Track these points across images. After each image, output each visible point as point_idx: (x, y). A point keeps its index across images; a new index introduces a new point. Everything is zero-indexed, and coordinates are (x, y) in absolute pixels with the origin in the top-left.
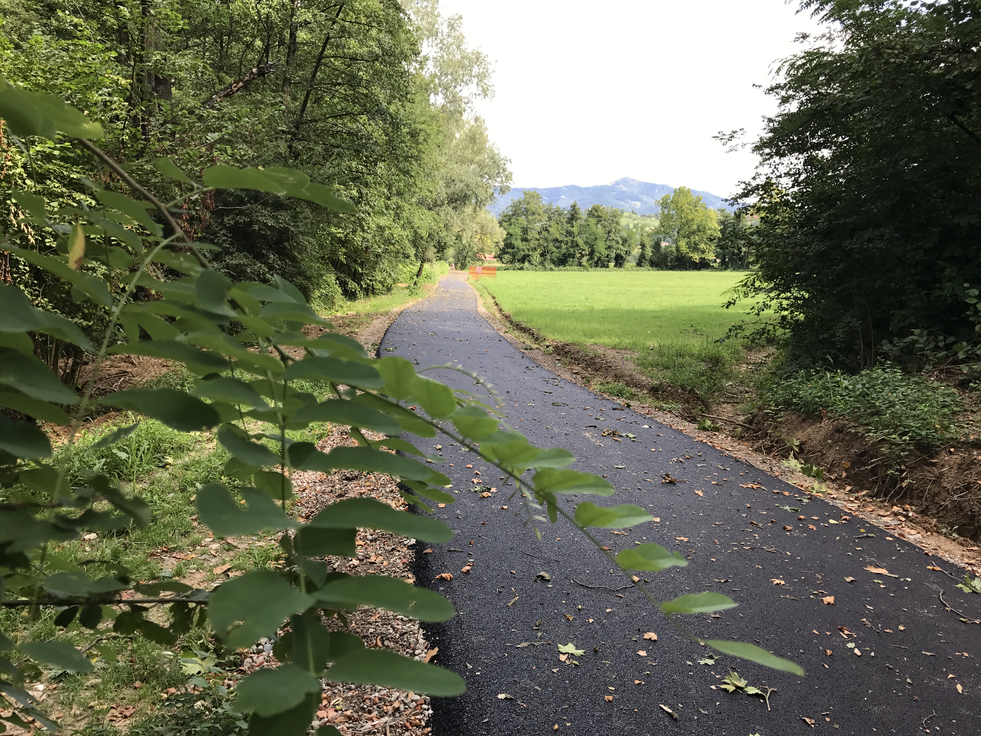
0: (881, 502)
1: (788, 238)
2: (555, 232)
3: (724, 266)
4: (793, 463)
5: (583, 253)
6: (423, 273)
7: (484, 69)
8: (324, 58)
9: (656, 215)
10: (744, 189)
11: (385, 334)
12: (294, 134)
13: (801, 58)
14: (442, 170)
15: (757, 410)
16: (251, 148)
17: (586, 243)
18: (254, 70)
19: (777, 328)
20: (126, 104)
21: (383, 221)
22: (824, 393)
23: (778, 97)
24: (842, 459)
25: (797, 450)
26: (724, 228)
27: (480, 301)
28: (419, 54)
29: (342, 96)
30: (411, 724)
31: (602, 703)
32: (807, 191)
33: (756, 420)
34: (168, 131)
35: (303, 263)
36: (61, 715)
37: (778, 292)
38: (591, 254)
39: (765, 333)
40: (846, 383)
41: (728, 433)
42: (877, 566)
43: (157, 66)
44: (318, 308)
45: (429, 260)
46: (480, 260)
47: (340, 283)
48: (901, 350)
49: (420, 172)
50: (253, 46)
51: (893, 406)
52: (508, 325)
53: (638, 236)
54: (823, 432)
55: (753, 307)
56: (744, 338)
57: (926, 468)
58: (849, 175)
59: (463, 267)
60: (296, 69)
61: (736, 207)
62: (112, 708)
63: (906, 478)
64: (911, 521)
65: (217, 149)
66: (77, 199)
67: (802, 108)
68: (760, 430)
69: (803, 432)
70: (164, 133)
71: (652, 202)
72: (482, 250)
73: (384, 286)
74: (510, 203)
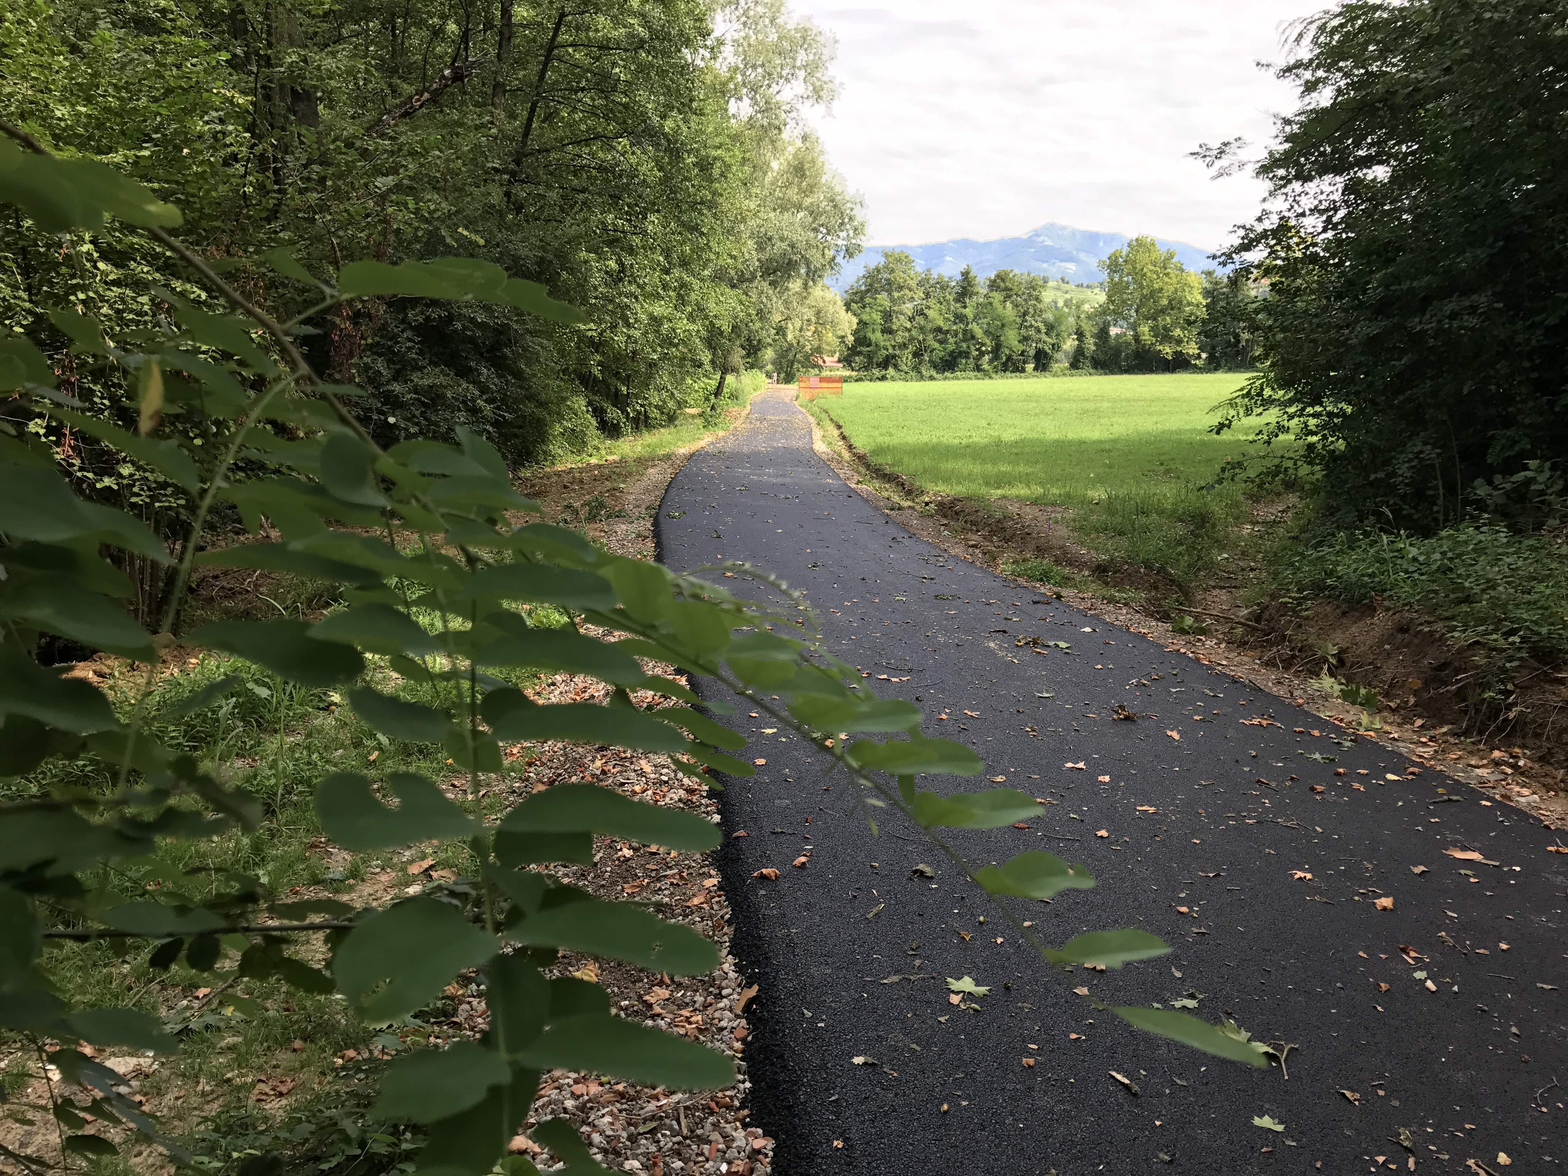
0: (1473, 743)
1: (1316, 316)
2: (936, 316)
3: (1214, 364)
4: (1327, 683)
5: (984, 349)
6: (725, 390)
7: (815, 54)
8: (557, 47)
9: (1101, 284)
10: (1243, 238)
11: (666, 490)
12: (513, 174)
13: (1336, 16)
14: (752, 223)
15: (1268, 599)
16: (447, 199)
17: (987, 333)
18: (447, 72)
19: (1299, 463)
20: (247, 135)
21: (659, 309)
22: (1377, 568)
23: (1298, 82)
24: (1408, 675)
25: (1334, 662)
26: (1213, 302)
27: (817, 434)
28: (709, 35)
29: (588, 108)
30: (717, 1104)
31: (1017, 1069)
32: (1348, 238)
33: (1266, 615)
34: (314, 177)
35: (534, 380)
36: (182, 1094)
37: (1300, 406)
38: (996, 351)
39: (1280, 472)
40: (1414, 552)
41: (1221, 636)
42: (1464, 849)
43: (293, 72)
44: (560, 451)
45: (735, 370)
46: (815, 366)
47: (594, 411)
48: (1507, 494)
49: (715, 227)
50: (444, 32)
51: (1494, 588)
52: (863, 470)
53: (1071, 320)
54: (1377, 633)
55: (1261, 432)
56: (1246, 482)
57: (1547, 687)
58: (1419, 207)
59: (789, 378)
60: (513, 68)
61: (1230, 268)
62: (260, 1081)
63: (1515, 704)
64: (1522, 774)
65: (391, 202)
66: (178, 290)
67: (1340, 98)
68: (1273, 630)
69: (1344, 633)
70: (309, 179)
71: (1092, 262)
72: (818, 350)
73: (662, 413)
74: (862, 272)
